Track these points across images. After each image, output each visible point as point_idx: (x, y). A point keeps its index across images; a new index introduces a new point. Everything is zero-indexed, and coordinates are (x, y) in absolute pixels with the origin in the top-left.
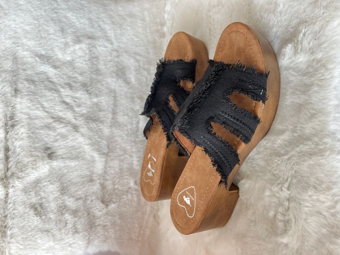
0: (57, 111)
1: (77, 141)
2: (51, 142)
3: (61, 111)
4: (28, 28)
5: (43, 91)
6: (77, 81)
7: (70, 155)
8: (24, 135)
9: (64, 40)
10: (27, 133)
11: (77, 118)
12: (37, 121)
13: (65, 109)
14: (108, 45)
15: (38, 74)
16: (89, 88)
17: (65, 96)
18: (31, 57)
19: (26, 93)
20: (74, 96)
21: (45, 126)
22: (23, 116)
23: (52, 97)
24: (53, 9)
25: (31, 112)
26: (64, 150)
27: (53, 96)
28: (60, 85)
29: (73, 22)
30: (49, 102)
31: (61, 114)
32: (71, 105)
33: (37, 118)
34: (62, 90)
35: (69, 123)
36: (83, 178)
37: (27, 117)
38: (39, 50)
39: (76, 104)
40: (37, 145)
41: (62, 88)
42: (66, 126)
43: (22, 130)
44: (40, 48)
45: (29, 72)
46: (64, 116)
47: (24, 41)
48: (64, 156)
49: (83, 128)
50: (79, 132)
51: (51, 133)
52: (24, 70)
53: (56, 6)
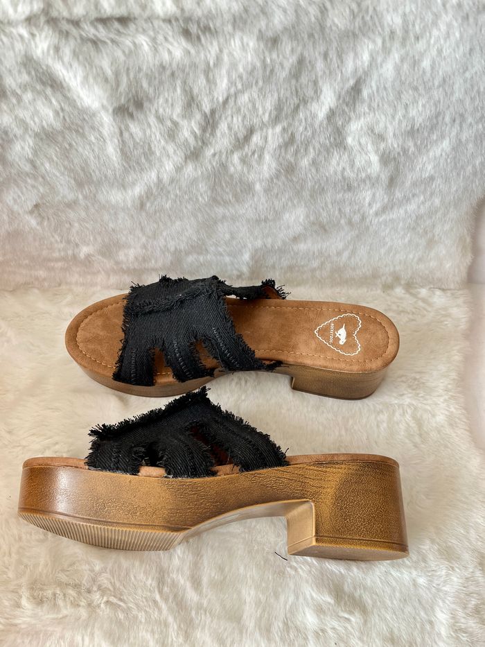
0: (229, 119)
1: (164, 159)
2: (157, 111)
3: (230, 128)
4: (426, 64)
5: (276, 96)
6: (299, 156)
7: (131, 146)
8: (166, 56)
9: (391, 134)
10: (170, 64)
11: (217, 157)
12: (202, 81)
13: (236, 134)
14: (374, 209)
15: (315, 83)
16: (283, 178)
17: (264, 134)
18: (356, 70)
19: (268, 60)
20: (266, 152)
21: (192, 98)
22: (213, 53)
23: (261, 112)
24: (462, 116)
25: (224, 71)
26: (140, 134)
27: (264, 114)
28: (290, 125)
29: (428, 151)
30: (250, 106)
31: (223, 126)
32: (244, 146)
33: (211, 82)
34: (278, 129)
35: (203, 142)
36: (83, 169)
37: (211, 64)
38: (371, 87)
39: (247, 155)
40: (145, 85)
41: (284, 129)
42: (196, 137)
43: (178, 53)
44: (375, 88)
45: (320, 65)
46: (218, 133)
47: (396, 56)
48: (126, 135)
49: (196, 170)
50: (186, 162)
51: (178, 110)
52: (326, 56)
53: (470, 120)
